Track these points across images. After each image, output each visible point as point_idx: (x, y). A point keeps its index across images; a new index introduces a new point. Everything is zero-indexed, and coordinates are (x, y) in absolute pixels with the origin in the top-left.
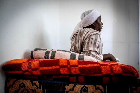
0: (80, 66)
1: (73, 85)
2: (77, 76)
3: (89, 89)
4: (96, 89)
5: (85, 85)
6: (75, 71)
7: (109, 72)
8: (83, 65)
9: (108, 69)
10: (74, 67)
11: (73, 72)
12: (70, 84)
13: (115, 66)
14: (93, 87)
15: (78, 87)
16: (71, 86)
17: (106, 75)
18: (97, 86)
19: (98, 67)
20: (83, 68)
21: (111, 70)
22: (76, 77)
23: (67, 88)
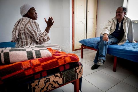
0: (42, 64)
1: (38, 81)
2: (40, 72)
3: (50, 79)
4: (55, 77)
5: (48, 77)
6: (39, 69)
7: (63, 63)
8: (45, 62)
9: (63, 61)
10: (37, 66)
11: (37, 71)
12: (35, 81)
13: (67, 57)
14: (53, 76)
15: (42, 81)
16: (36, 82)
17: (61, 66)
18: (56, 75)
19: (56, 61)
20: (45, 65)
21: (65, 61)
22: (39, 74)
23: (33, 85)
